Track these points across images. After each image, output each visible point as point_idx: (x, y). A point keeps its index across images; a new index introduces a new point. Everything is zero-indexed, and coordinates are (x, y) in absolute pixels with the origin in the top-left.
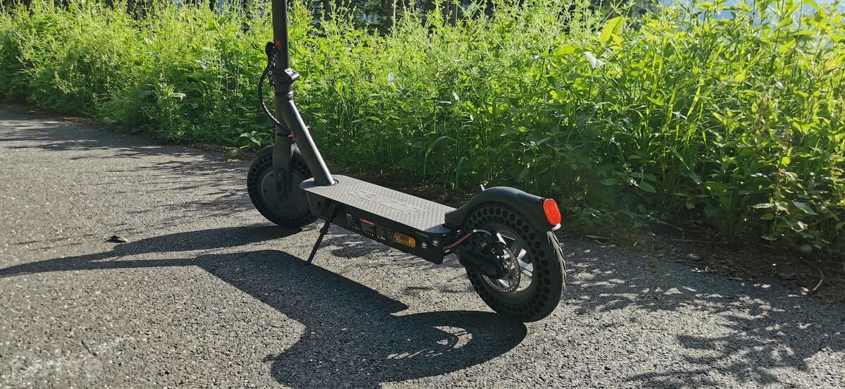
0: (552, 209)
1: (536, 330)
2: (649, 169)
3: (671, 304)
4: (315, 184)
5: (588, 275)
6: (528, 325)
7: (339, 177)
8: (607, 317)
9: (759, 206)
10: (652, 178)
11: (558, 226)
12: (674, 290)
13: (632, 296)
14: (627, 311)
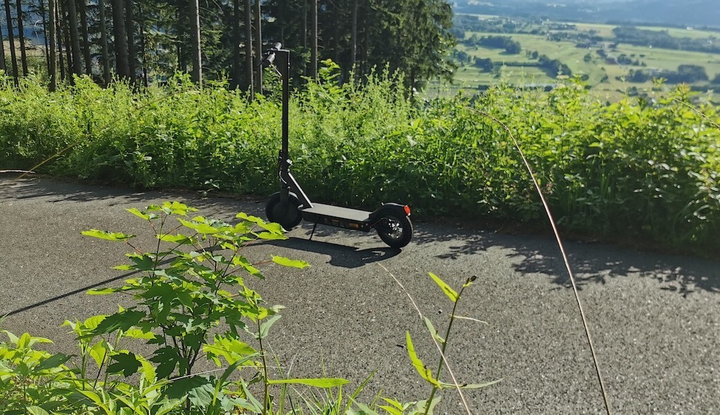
0: (407, 208)
1: (405, 249)
2: (439, 189)
3: (449, 239)
4: (304, 208)
5: (419, 234)
6: (401, 248)
7: (314, 204)
8: (427, 245)
9: (479, 202)
10: (441, 193)
11: (409, 214)
12: (450, 236)
13: (435, 239)
14: (433, 242)
